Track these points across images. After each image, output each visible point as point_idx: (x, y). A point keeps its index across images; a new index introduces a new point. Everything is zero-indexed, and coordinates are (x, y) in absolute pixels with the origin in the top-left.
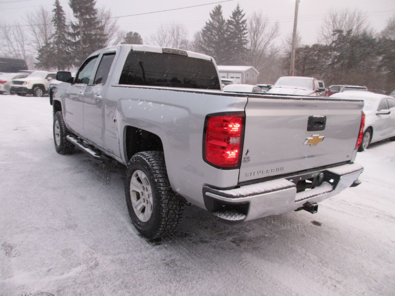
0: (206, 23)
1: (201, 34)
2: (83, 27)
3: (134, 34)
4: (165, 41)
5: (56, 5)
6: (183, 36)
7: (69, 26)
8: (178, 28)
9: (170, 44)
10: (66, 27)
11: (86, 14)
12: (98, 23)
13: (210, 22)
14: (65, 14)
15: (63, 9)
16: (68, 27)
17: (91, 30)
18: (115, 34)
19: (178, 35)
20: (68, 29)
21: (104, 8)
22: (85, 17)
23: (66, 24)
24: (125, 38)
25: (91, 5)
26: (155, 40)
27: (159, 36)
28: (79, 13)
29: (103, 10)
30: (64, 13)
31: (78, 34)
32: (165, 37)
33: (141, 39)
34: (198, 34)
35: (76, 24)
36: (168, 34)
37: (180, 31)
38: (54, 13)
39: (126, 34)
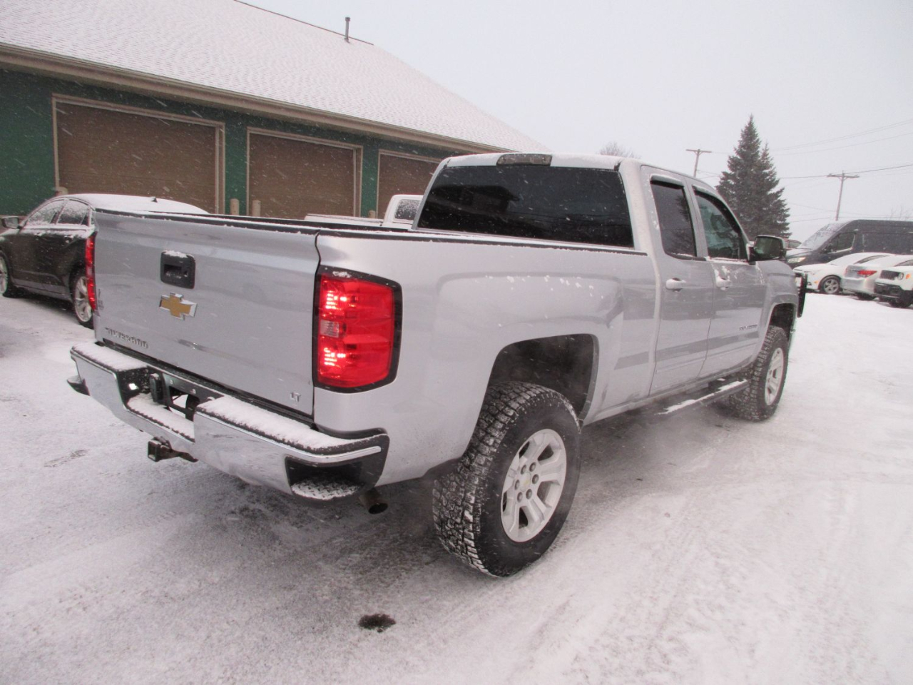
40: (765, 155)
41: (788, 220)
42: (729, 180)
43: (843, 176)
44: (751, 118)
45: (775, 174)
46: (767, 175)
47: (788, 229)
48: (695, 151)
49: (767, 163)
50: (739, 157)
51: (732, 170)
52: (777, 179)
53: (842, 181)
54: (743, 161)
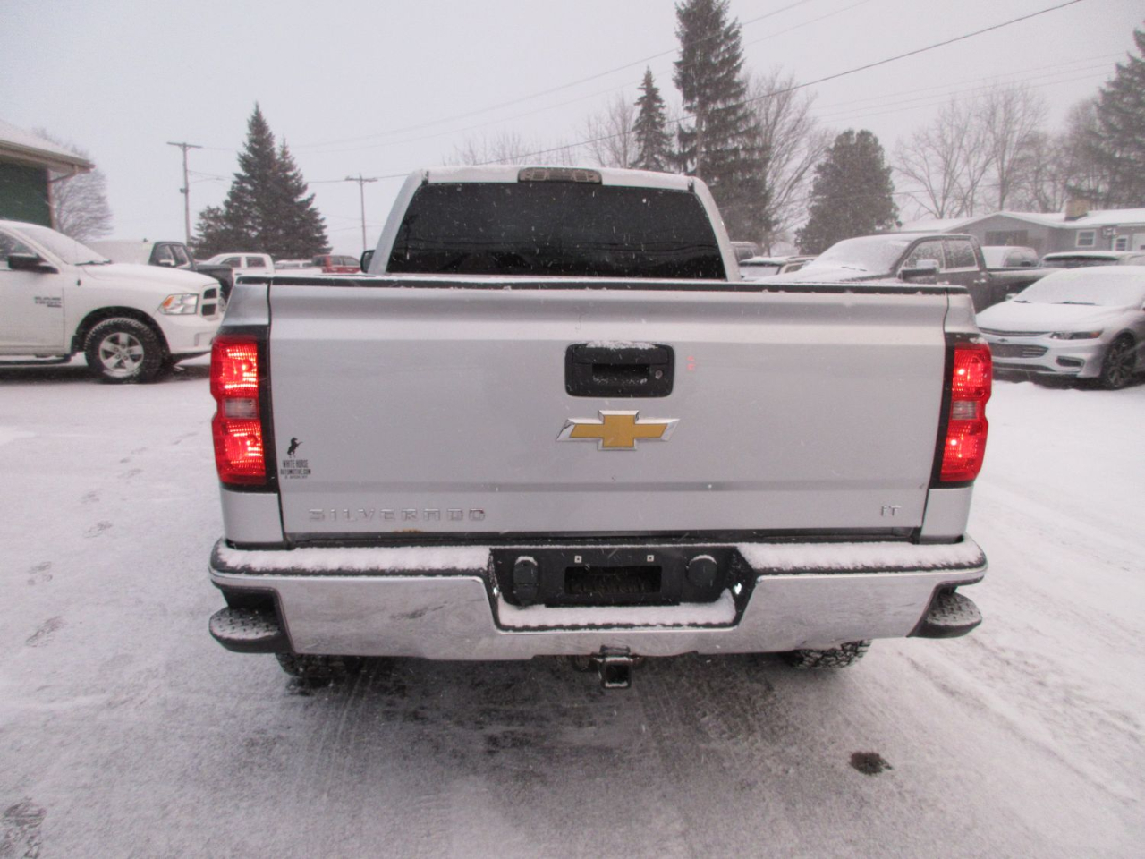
0: (1119, 67)
1: (1097, 106)
2: (706, 134)
3: (858, 134)
4: (960, 147)
5: (645, 86)
6: (1027, 122)
7: (672, 135)
8: (1009, 98)
9: (979, 152)
10: (664, 140)
11: (714, 101)
12: (745, 117)
13: (1134, 61)
14: (663, 107)
15: (661, 94)
16: (669, 140)
17: (724, 141)
18: (804, 143)
19: (1008, 121)
20: (670, 145)
21: (777, 75)
22: (711, 107)
23: (667, 130)
24: (828, 150)
25: (729, 72)
26: (929, 145)
27: (942, 130)
28: (697, 99)
29: (773, 82)
30: (663, 104)
31: (693, 153)
32: (962, 132)
33: (880, 148)
34: (1085, 107)
35: (689, 128)
36: (974, 121)
37: (1018, 108)
38: (640, 108)
39: (835, 138)
40: (284, 154)
41: (325, 232)
42: (244, 185)
43: (361, 180)
44: (257, 107)
45: (301, 177)
46: (293, 178)
47: (327, 242)
48: (180, 145)
49: (290, 162)
50: (251, 155)
51: (247, 171)
52: (304, 184)
53: (362, 185)
54: (257, 160)
